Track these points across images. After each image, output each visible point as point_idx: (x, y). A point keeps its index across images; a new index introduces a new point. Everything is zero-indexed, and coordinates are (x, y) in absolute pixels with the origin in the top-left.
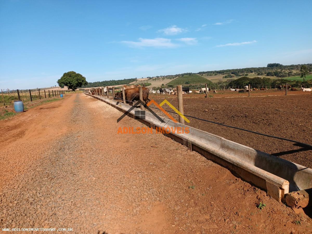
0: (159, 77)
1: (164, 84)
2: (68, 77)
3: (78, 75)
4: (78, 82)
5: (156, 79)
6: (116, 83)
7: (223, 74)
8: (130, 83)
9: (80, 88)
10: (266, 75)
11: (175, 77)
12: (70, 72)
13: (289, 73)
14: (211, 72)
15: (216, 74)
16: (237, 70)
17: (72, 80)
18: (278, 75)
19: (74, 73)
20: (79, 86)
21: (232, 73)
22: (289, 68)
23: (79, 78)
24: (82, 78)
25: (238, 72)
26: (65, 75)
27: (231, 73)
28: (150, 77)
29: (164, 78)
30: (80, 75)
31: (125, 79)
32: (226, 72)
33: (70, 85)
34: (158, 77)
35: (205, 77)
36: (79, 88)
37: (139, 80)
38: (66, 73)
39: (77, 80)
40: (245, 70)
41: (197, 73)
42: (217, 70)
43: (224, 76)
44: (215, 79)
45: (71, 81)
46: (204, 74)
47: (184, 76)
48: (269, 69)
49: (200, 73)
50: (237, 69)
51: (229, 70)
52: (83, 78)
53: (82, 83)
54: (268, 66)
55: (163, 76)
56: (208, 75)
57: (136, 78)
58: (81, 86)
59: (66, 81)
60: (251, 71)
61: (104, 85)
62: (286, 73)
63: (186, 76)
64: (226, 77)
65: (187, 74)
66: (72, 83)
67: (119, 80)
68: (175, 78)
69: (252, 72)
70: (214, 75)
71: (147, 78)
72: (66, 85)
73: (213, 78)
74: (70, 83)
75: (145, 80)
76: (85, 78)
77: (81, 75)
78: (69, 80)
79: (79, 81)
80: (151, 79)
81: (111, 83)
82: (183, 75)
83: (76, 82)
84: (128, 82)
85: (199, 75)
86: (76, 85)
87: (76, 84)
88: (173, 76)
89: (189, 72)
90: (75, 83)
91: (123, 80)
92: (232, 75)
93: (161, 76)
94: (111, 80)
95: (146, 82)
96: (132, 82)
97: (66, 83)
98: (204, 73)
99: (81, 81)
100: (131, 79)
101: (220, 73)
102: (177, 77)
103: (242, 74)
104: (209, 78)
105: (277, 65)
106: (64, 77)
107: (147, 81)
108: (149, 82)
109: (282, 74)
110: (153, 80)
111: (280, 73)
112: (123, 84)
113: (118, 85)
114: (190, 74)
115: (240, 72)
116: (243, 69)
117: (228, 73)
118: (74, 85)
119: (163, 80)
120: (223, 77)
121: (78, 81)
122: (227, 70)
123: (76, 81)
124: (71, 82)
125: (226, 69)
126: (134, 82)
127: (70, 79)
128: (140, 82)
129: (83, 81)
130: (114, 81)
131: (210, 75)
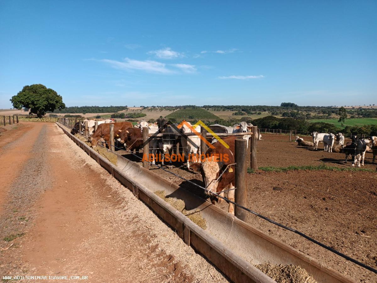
0: (156, 107)
1: (162, 116)
2: (31, 93)
3: (50, 91)
4: (49, 103)
5: (151, 110)
6: (100, 110)
7: (233, 110)
8: (118, 112)
9: (51, 113)
10: (281, 115)
11: (176, 109)
12: (37, 85)
13: (307, 115)
14: (218, 107)
15: (225, 110)
16: (248, 107)
17: (38, 99)
18: (295, 117)
19: (43, 87)
20: (50, 110)
21: (243, 110)
22: (305, 109)
23: (50, 96)
24: (57, 98)
25: (250, 109)
26: (26, 88)
27: (241, 110)
28: (144, 107)
29: (162, 109)
30: (53, 91)
31: (111, 106)
32: (235, 109)
33: (33, 107)
34: (154, 107)
35: (211, 111)
36: (49, 113)
37: (130, 109)
38: (28, 86)
39: (47, 99)
40: (257, 107)
41: (201, 107)
42: (224, 105)
43: (234, 112)
44: (223, 116)
45: (36, 100)
46: (210, 109)
47: (187, 108)
48: (283, 108)
49: (205, 107)
50: (247, 105)
51: (240, 106)
52: (58, 96)
53: (55, 105)
54: (281, 105)
55: (160, 107)
56: (215, 110)
57: (127, 106)
58: (52, 111)
59: (26, 99)
60: (264, 109)
61: (83, 111)
62: (303, 115)
63: (188, 108)
64: (236, 114)
65: (190, 106)
66: (37, 105)
67: (104, 107)
68: (175, 111)
69: (265, 111)
70: (222, 110)
71: (141, 107)
72: (27, 106)
73: (220, 114)
74: (33, 103)
75: (137, 110)
76: (61, 97)
77: (55, 92)
78: (32, 99)
79: (50, 101)
80: (146, 109)
81: (94, 109)
82: (185, 107)
83: (45, 103)
84: (116, 111)
85: (204, 109)
86: (44, 108)
87: (44, 106)
88: (173, 107)
89: (191, 105)
90: (42, 103)
91: (109, 107)
92: (243, 112)
93: (157, 106)
94: (94, 106)
95: (139, 112)
96: (121, 111)
97: (27, 102)
98: (210, 107)
99: (54, 102)
100: (120, 107)
101: (228, 109)
102: (177, 108)
103: (254, 112)
104: (217, 114)
105: (292, 105)
106: (24, 93)
107: (141, 110)
108: (144, 112)
109: (299, 116)
110: (148, 110)
111: (297, 114)
112: (109, 112)
113: (103, 112)
114: (194, 107)
115: (251, 110)
116: (254, 106)
117: (238, 109)
118: (40, 107)
119: (161, 112)
120: (233, 114)
121: (48, 101)
122: (236, 106)
123: (45, 101)
124: (35, 103)
125: (234, 105)
126: (124, 111)
127: (33, 97)
128: (132, 111)
129: (57, 102)
130: (98, 107)
131: (218, 110)
